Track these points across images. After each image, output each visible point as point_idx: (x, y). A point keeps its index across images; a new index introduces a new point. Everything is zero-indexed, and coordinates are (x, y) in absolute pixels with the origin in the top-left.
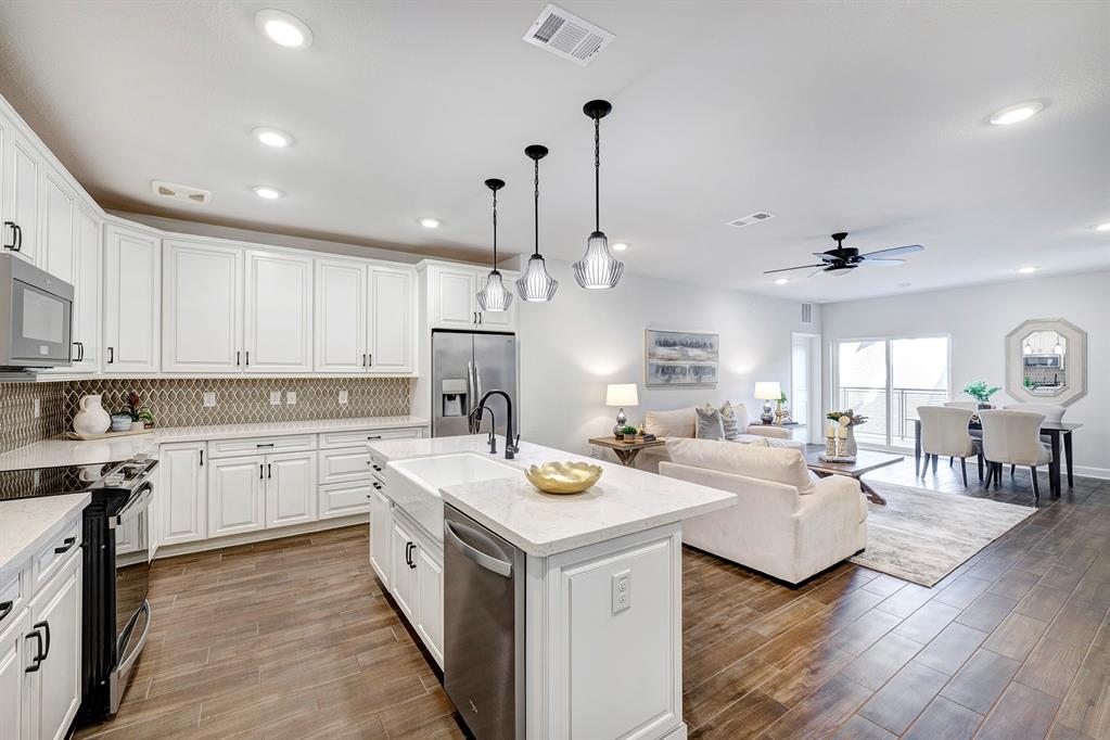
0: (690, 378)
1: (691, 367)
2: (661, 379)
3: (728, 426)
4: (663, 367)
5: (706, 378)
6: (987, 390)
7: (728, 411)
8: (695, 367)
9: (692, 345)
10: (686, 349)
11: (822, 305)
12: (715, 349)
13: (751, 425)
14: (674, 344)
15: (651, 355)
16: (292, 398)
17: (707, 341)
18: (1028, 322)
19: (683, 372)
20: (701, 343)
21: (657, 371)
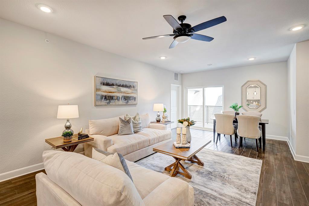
0: (121, 102)
1: (122, 97)
2: (104, 102)
3: (136, 125)
4: (105, 96)
5: (130, 102)
6: (238, 107)
7: (137, 118)
8: (125, 97)
9: (123, 86)
10: (119, 87)
11: (182, 74)
12: (136, 88)
13: (151, 123)
14: (113, 85)
15: (97, 90)
17: (131, 84)
18: (248, 81)
19: (118, 99)
20: (128, 85)
21: (102, 98)
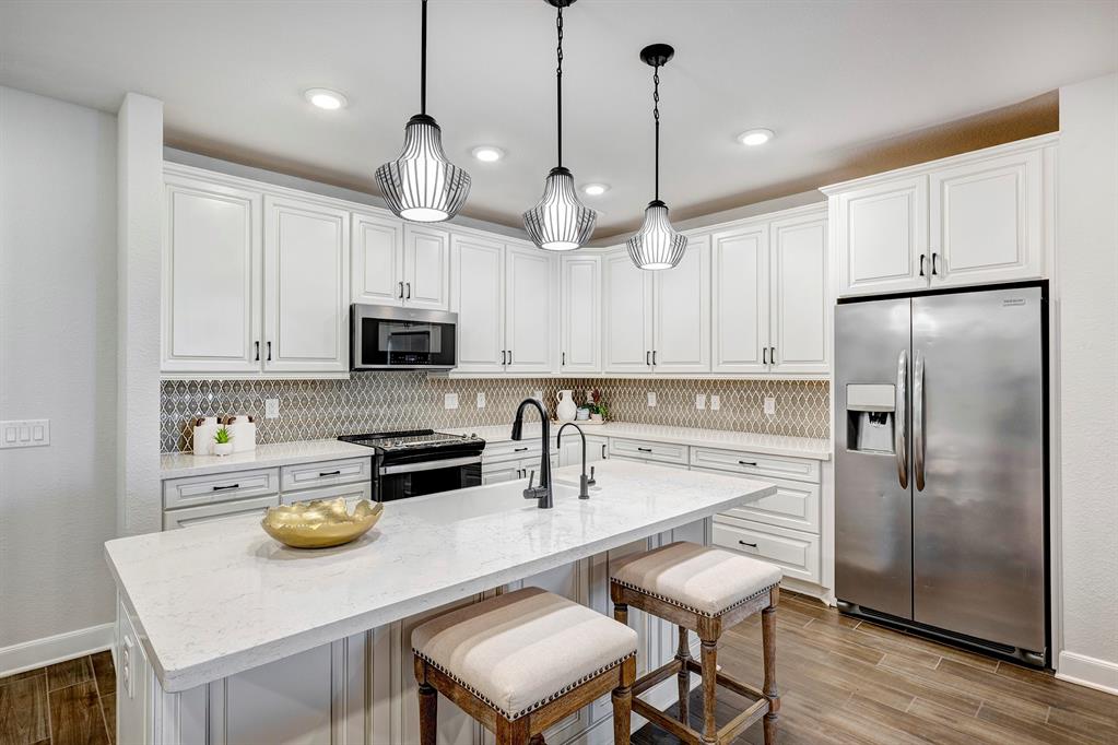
16: (716, 402)
